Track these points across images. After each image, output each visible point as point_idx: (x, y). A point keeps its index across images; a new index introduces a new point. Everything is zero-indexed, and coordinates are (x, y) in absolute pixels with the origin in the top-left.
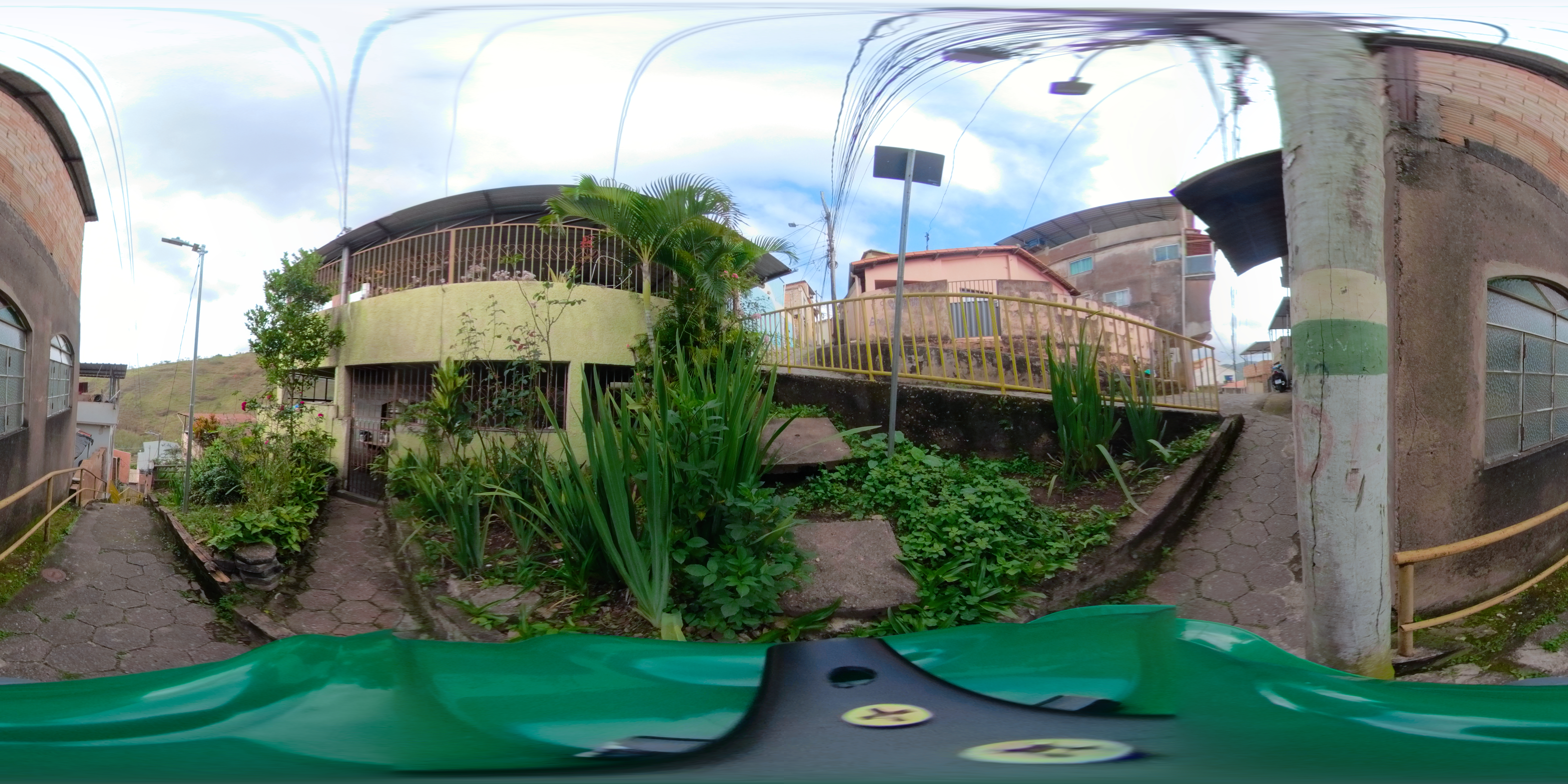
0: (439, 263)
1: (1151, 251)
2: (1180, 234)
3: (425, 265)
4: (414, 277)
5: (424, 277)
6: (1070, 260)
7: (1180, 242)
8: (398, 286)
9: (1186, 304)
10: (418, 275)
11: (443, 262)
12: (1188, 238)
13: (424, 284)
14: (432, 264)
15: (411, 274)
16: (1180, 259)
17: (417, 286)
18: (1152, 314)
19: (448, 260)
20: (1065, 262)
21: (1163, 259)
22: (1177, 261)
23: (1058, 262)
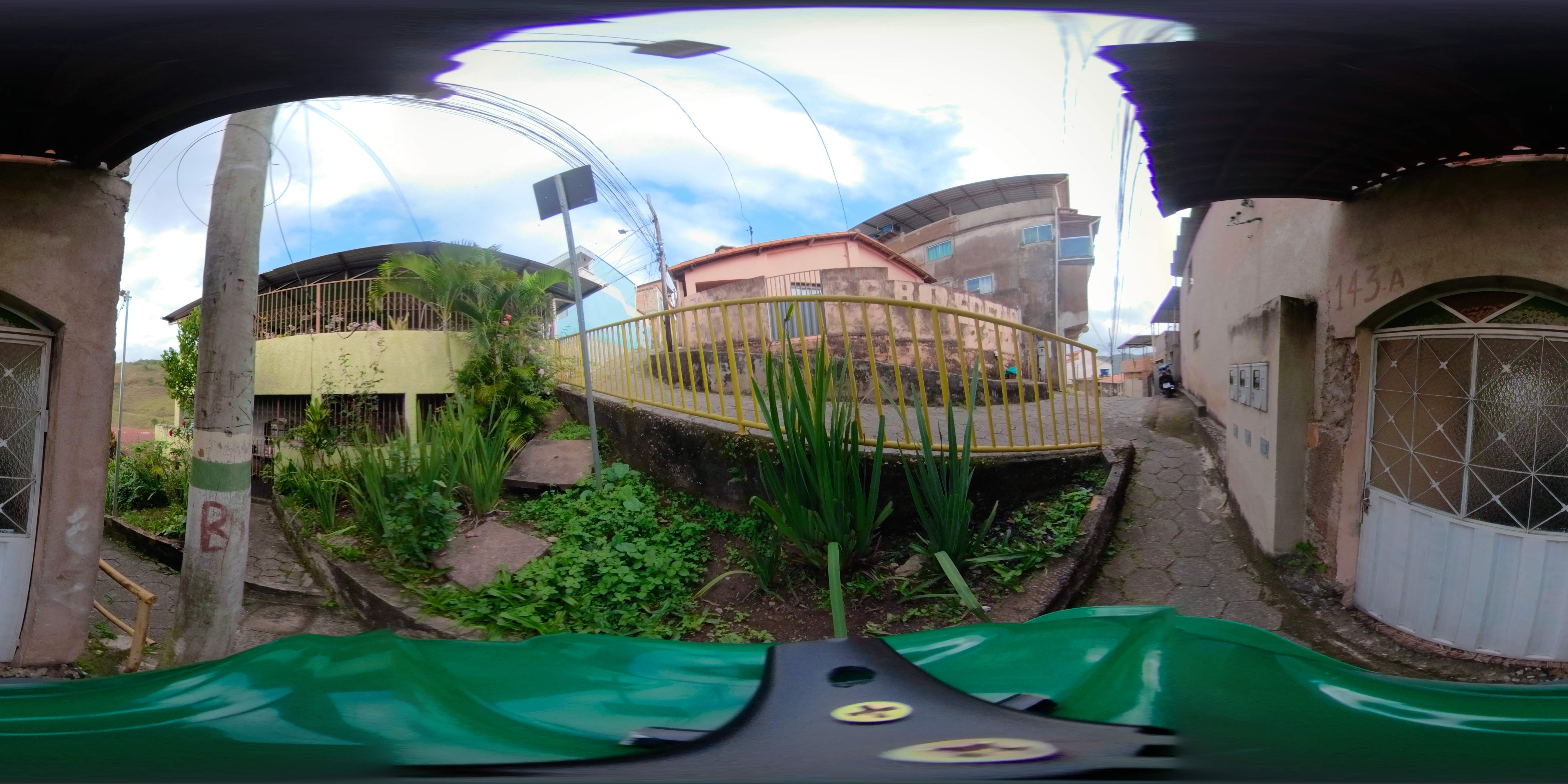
0: (309, 313)
1: (1019, 232)
2: (1054, 214)
3: (299, 315)
4: (290, 326)
5: (298, 325)
6: (927, 245)
7: (1053, 222)
8: (278, 333)
9: (1059, 291)
10: (294, 325)
11: (312, 314)
12: (1062, 218)
13: (298, 331)
14: (304, 314)
15: (288, 324)
16: (1054, 241)
17: (293, 333)
18: (1019, 303)
19: (315, 312)
20: (922, 247)
21: (1033, 241)
22: (1049, 243)
23: (915, 247)
